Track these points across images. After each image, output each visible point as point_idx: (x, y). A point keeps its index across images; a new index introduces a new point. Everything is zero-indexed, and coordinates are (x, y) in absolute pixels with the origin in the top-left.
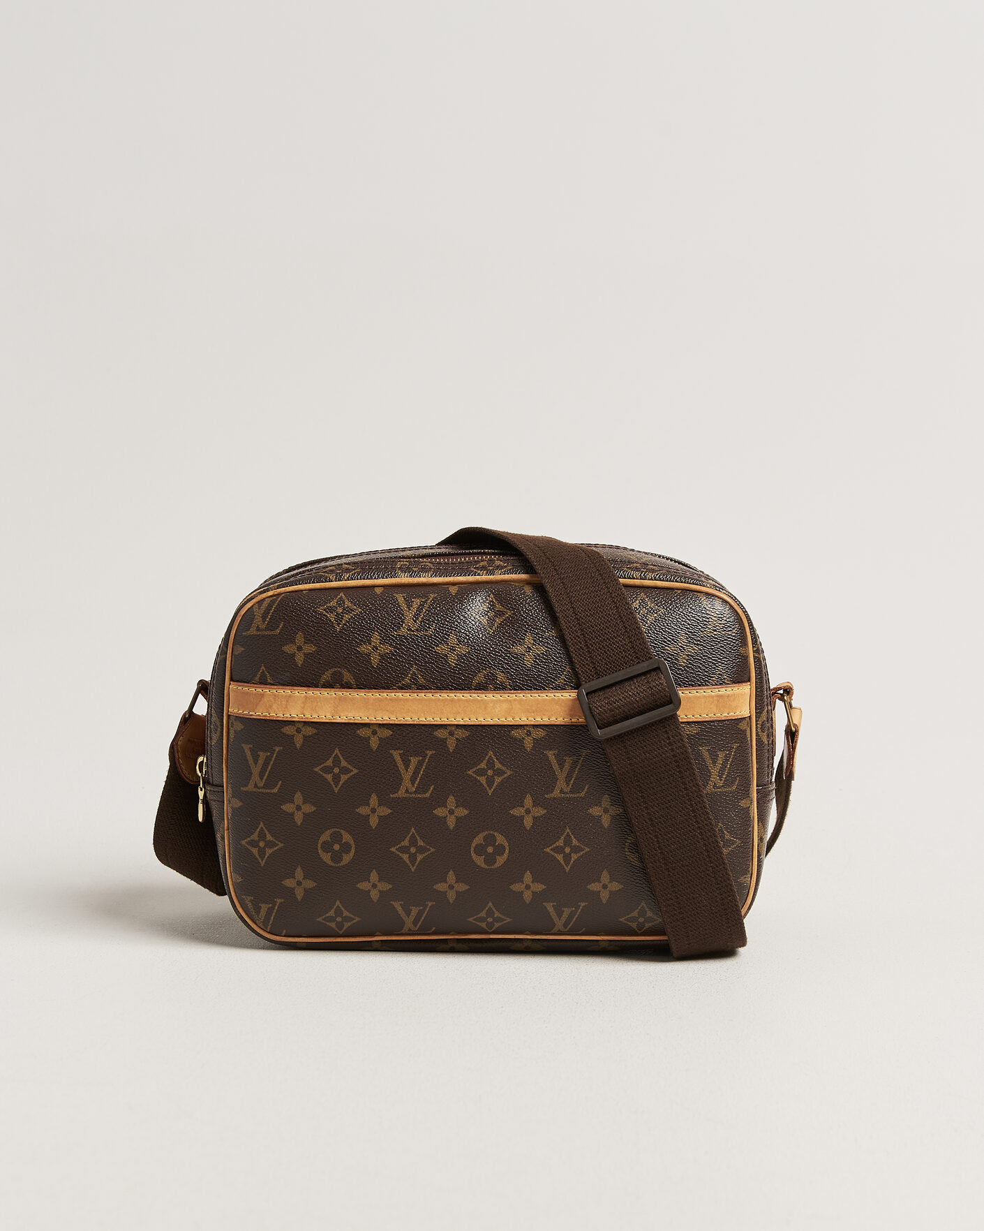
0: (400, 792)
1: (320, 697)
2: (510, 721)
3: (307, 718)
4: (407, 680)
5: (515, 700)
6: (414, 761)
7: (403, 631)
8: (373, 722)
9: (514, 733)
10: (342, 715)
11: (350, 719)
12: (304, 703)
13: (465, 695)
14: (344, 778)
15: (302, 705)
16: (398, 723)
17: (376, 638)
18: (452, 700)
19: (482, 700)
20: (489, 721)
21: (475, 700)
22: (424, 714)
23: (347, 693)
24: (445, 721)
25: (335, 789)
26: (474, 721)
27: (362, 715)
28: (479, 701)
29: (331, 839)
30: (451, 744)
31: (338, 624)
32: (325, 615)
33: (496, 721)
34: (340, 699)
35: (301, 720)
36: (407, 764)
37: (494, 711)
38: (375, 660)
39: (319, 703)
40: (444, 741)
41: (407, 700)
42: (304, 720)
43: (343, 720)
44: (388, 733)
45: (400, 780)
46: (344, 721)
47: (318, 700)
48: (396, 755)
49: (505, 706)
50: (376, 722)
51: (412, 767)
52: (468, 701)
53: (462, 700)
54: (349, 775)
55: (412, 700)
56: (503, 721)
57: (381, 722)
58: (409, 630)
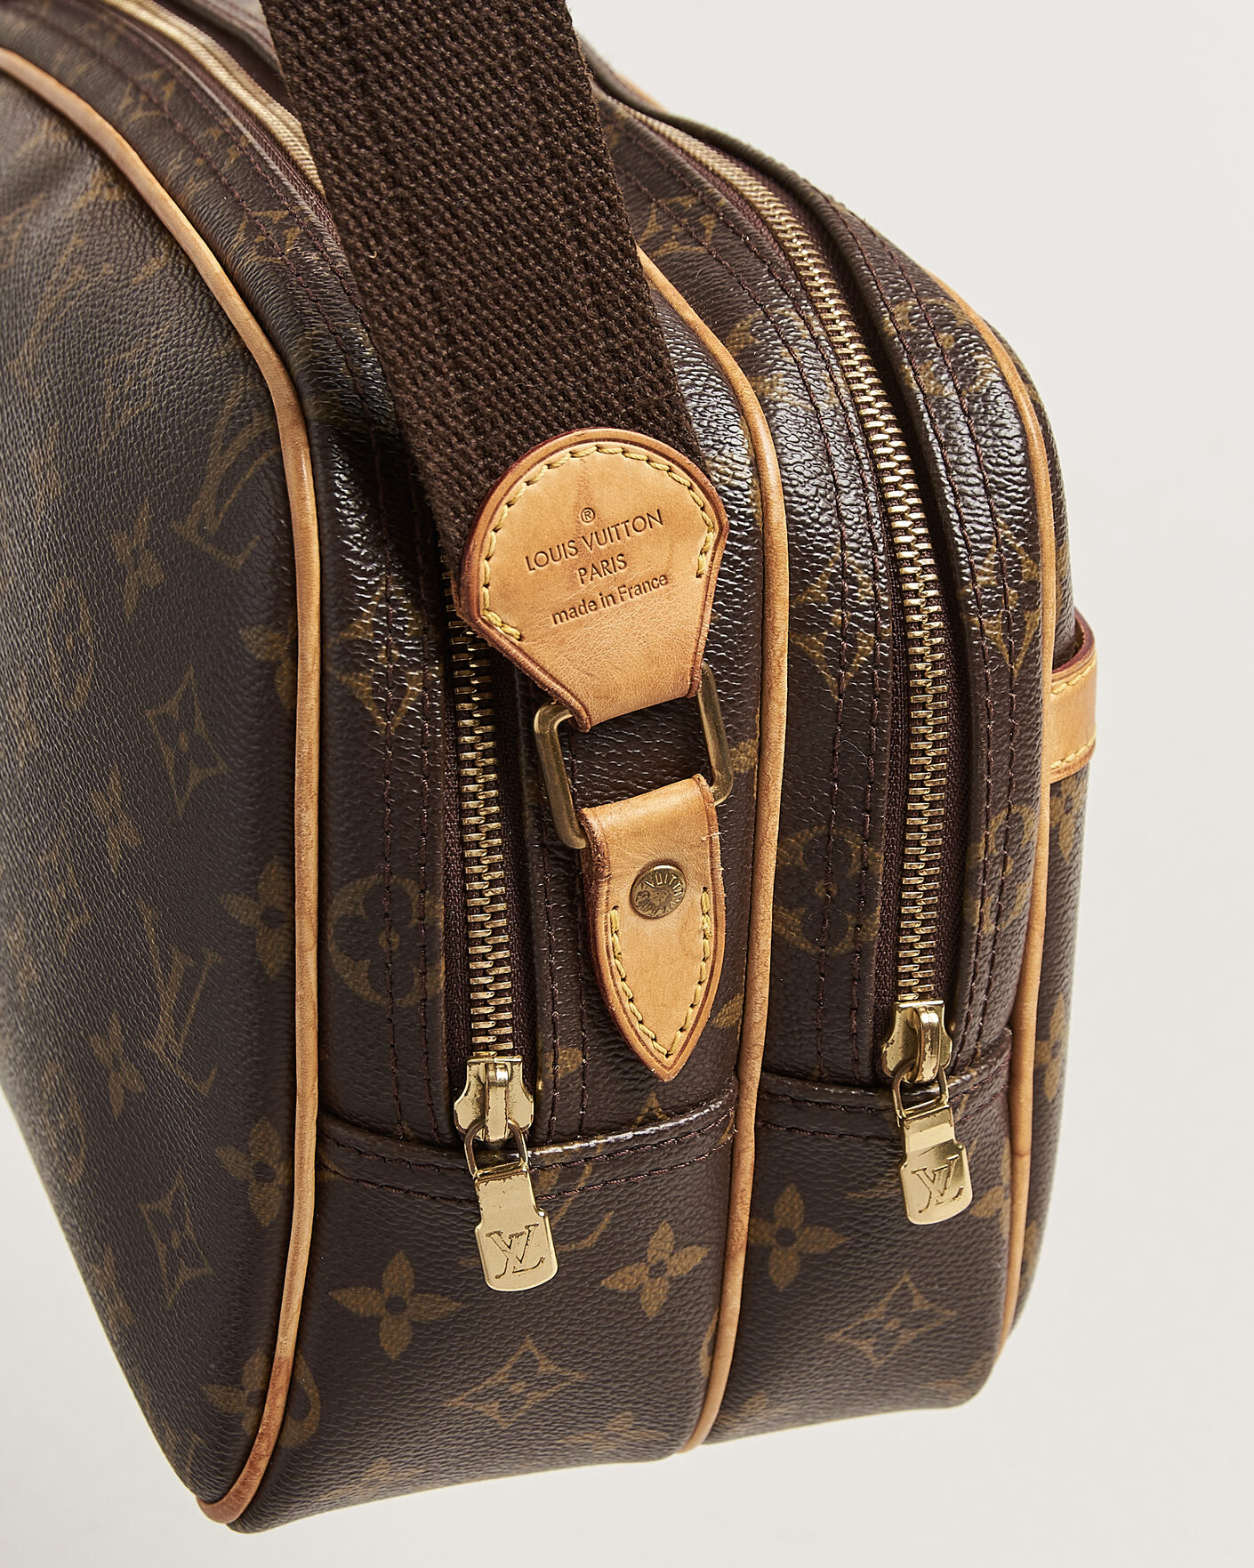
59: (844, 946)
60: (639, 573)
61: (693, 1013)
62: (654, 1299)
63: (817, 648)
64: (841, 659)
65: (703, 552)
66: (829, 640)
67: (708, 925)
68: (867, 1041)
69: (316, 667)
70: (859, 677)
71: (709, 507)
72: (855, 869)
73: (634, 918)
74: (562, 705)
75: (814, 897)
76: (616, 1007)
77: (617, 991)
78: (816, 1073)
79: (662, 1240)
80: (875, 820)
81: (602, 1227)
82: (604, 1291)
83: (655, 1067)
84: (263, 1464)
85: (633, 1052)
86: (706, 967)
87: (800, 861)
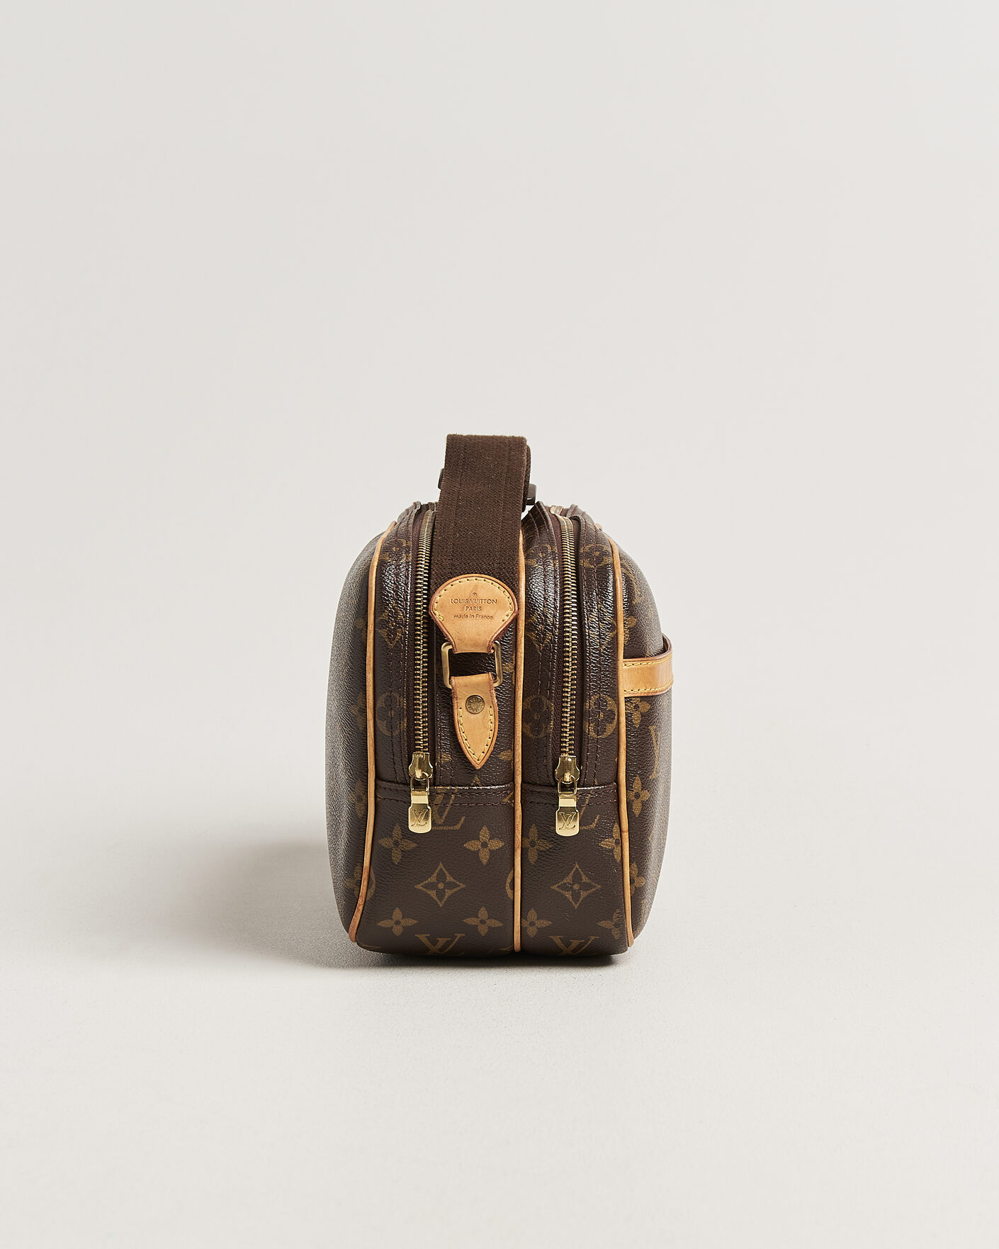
59: (542, 735)
60: (484, 613)
61: (487, 748)
62: (484, 857)
63: (533, 636)
64: (541, 640)
65: (507, 616)
66: (537, 634)
67: (492, 718)
68: (551, 768)
69: (373, 629)
70: (547, 646)
71: (512, 604)
72: (545, 709)
73: (467, 713)
74: (450, 644)
75: (533, 718)
76: (460, 741)
77: (462, 737)
78: (538, 782)
79: (484, 833)
80: (551, 693)
81: (462, 822)
82: (465, 849)
83: (473, 763)
84: (361, 908)
85: (467, 758)
86: (491, 733)
87: (529, 707)
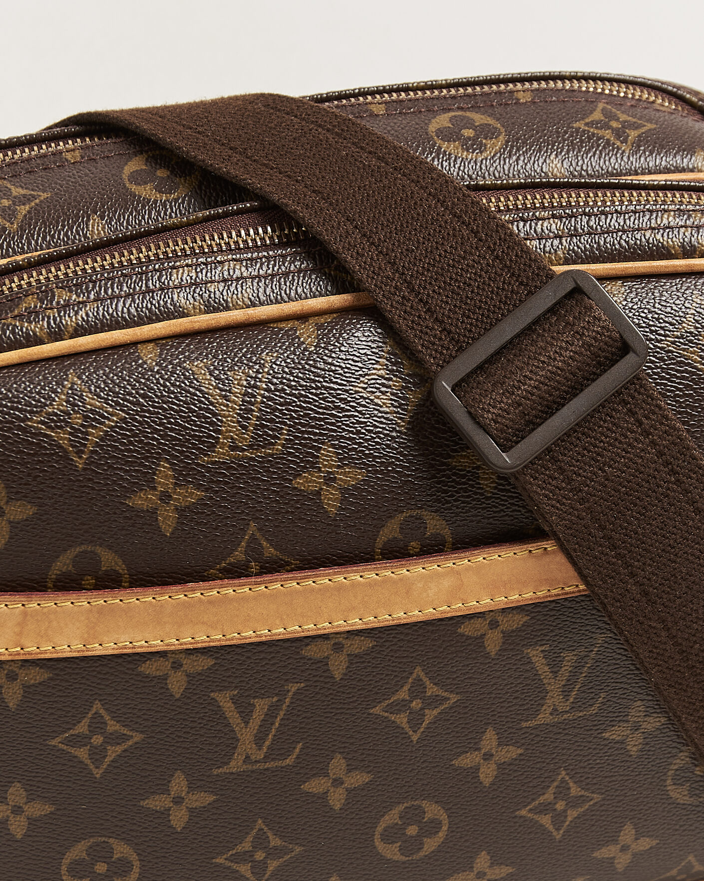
0: (233, 763)
1: (55, 612)
2: (458, 608)
3: (29, 653)
4: (239, 555)
5: (468, 569)
6: (261, 706)
7: (221, 453)
8: (173, 648)
9: (466, 629)
10: (106, 639)
11: (125, 647)
12: (22, 624)
13: (365, 574)
14: (113, 752)
15: (17, 630)
16: (228, 643)
17: (164, 476)
18: (340, 588)
19: (401, 580)
20: (416, 615)
21: (386, 580)
22: (282, 619)
23: (113, 600)
24: (324, 627)
25: (95, 771)
26: (385, 619)
27: (148, 636)
28: (395, 582)
29: (88, 855)
30: (338, 666)
31: (79, 453)
32: (46, 436)
33: (429, 613)
34: (100, 611)
35: (17, 658)
36: (246, 714)
37: (425, 595)
38: (167, 520)
39: (55, 624)
40: (324, 662)
41: (245, 599)
42: (22, 658)
43: (109, 648)
44: (207, 662)
45: (233, 743)
46: (111, 652)
47: (52, 617)
48: (225, 700)
49: (447, 583)
50: (180, 647)
51: (258, 716)
52: (371, 585)
53: (359, 583)
54: (124, 746)
55: (255, 598)
56: (444, 610)
57: (191, 647)
58: (234, 448)
